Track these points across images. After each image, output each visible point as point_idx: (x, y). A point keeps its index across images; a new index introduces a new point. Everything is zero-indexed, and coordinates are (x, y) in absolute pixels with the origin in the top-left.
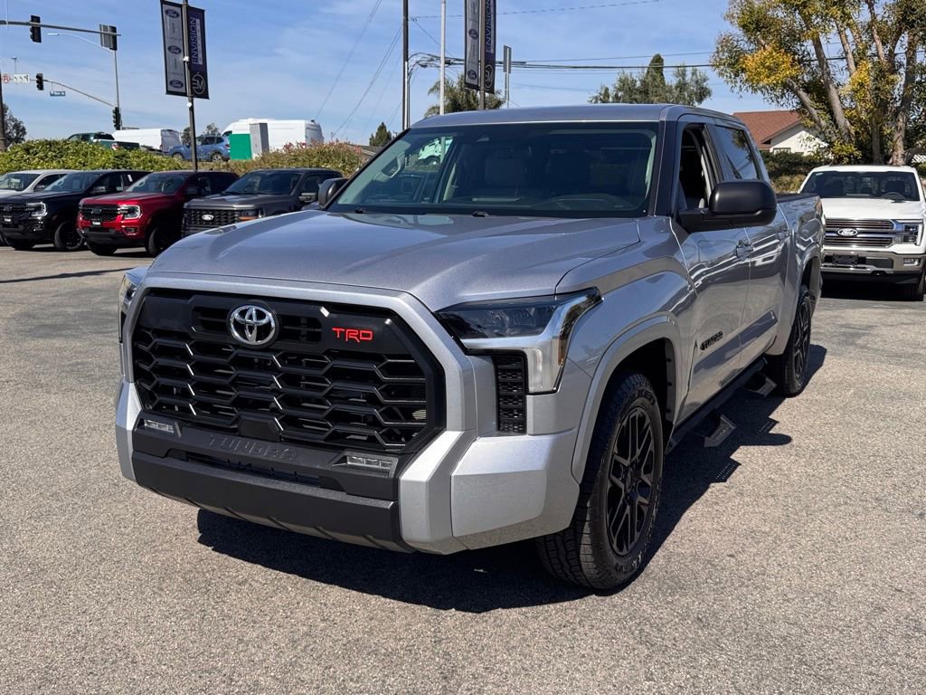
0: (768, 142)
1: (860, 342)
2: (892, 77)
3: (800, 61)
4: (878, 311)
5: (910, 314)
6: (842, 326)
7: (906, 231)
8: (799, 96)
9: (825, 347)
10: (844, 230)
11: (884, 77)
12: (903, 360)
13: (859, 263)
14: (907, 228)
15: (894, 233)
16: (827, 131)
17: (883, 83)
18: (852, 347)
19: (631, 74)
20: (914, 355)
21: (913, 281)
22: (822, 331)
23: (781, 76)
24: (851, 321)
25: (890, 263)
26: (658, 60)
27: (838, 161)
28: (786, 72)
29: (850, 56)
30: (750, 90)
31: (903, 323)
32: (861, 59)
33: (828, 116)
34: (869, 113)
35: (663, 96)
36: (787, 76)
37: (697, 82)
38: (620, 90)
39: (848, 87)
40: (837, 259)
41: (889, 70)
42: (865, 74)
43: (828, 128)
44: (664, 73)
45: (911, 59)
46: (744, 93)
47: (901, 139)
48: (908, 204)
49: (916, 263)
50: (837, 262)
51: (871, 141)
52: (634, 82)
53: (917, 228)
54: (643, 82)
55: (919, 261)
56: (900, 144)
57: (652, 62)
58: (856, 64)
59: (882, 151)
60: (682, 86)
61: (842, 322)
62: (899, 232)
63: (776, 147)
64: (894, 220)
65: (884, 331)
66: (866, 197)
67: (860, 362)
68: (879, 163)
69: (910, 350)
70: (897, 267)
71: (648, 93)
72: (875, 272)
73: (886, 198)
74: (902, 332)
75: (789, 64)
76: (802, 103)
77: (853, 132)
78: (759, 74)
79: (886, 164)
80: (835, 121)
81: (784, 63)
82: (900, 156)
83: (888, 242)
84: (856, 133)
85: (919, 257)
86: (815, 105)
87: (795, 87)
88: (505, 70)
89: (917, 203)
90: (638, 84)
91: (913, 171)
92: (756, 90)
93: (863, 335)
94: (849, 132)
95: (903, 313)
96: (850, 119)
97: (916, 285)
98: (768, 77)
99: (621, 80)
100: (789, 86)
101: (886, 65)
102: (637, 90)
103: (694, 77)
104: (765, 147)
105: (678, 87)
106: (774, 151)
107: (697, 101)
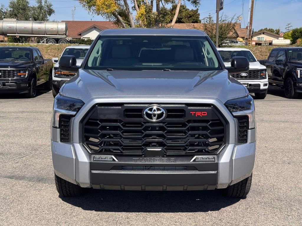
8: (118, 18)
33: (129, 26)
37: (47, 6)
63: (83, 37)
86: (124, 22)
87: (117, 14)
103: (46, 4)
104: (79, 37)
105: (39, 8)
106: (84, 39)
107: (48, 15)
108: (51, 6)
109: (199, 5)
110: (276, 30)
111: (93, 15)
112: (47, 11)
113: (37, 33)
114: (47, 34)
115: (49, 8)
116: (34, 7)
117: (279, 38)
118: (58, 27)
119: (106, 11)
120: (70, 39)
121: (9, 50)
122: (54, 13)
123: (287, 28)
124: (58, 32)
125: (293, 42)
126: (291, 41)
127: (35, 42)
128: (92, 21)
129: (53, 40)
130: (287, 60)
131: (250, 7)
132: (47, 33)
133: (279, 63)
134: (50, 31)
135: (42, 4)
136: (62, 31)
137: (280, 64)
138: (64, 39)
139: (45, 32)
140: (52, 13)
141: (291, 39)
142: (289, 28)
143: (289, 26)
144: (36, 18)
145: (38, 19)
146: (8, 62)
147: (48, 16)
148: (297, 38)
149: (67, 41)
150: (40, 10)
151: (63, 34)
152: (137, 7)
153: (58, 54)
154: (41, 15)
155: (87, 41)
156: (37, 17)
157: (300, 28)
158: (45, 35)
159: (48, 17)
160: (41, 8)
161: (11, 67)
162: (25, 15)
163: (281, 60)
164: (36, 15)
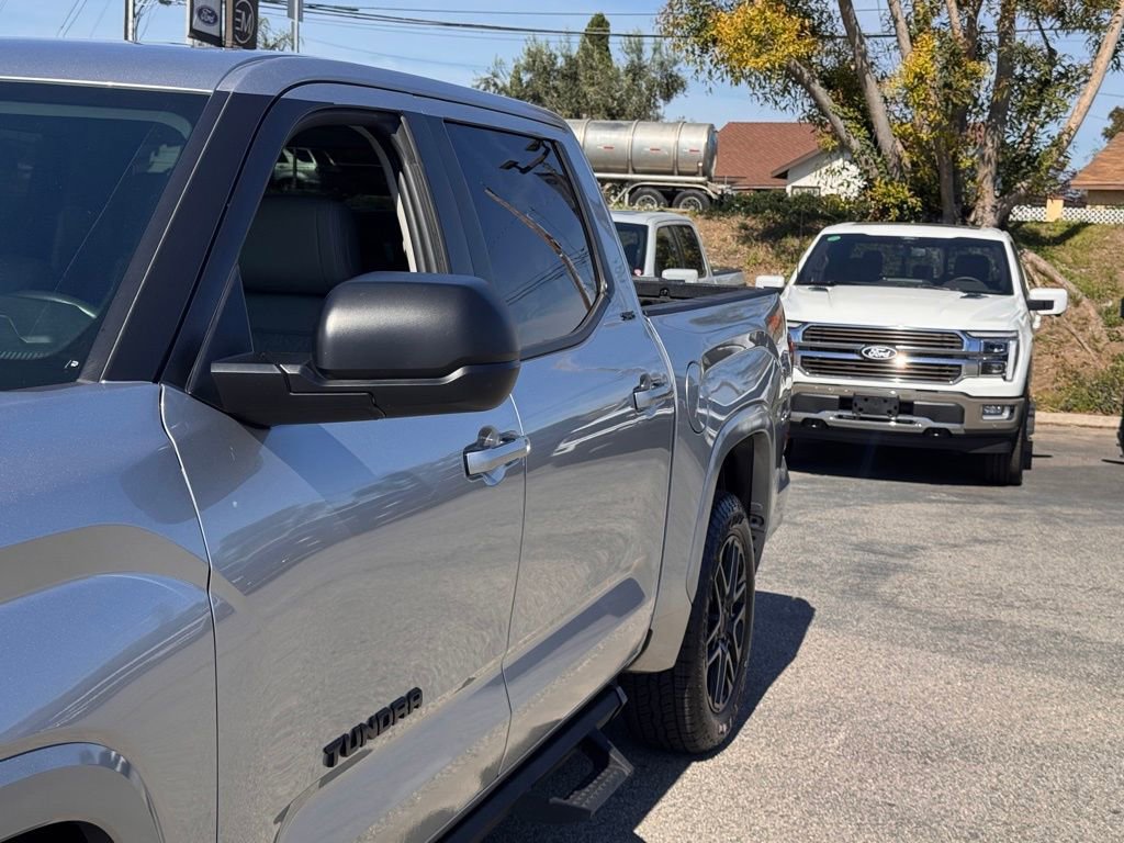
0: (784, 176)
1: (886, 589)
2: (972, 65)
3: (814, 31)
4: (933, 509)
5: (992, 516)
6: (860, 547)
7: (986, 352)
8: (813, 95)
9: (813, 602)
10: (873, 348)
11: (959, 64)
12: (963, 638)
13: (901, 412)
14: (989, 347)
15: (965, 357)
16: (863, 158)
17: (958, 75)
18: (866, 604)
19: (548, 43)
20: (989, 625)
21: (1001, 448)
22: (816, 560)
23: (779, 54)
24: (879, 535)
25: (957, 413)
26: (600, 22)
27: (882, 215)
28: (788, 48)
29: (902, 24)
30: (728, 79)
31: (976, 540)
32: (921, 30)
33: (864, 132)
34: (933, 130)
35: (606, 85)
36: (790, 55)
37: (662, 64)
38: (528, 69)
39: (900, 82)
40: (861, 404)
41: (968, 54)
42: (926, 59)
43: (863, 153)
44: (610, 46)
45: (1006, 34)
46: (716, 84)
47: (990, 178)
48: (992, 302)
49: (1006, 414)
50: (861, 410)
51: (938, 180)
52: (552, 58)
53: (1006, 347)
54: (570, 61)
55: (1012, 411)
56: (988, 186)
57: (592, 24)
58: (913, 39)
59: (957, 200)
60: (636, 71)
61: (862, 536)
62: (974, 355)
63: (794, 184)
64: (964, 332)
65: (938, 560)
66: (916, 286)
67: (874, 645)
68: (953, 223)
69: (981, 612)
70: (973, 422)
71: (576, 79)
72: (929, 431)
73: (953, 289)
74: (973, 562)
75: (794, 35)
76: (818, 105)
77: (906, 161)
78: (740, 49)
79: (964, 223)
80: (876, 142)
81: (784, 30)
82: (988, 209)
83: (952, 374)
84: (914, 164)
85: (1011, 402)
86: (842, 111)
87: (806, 75)
88: (291, 15)
89: (1006, 299)
90: (561, 62)
91: (1003, 237)
92: (737, 81)
93: (896, 569)
94: (900, 159)
95: (980, 515)
96: (903, 137)
97: (1009, 456)
98: (758, 57)
99: (530, 54)
100: (794, 74)
101: (962, 44)
102: (558, 71)
103: (657, 56)
104: (777, 184)
105: (629, 71)
107: (662, 97)
108: (675, 63)
112: (660, 85)
113: (602, 166)
114: (635, 172)
115: (666, 70)
118: (677, 143)
120: (719, 193)
122: (685, 89)
124: (676, 163)
129: (654, 195)
132: (637, 168)
134: (646, 158)
135: (644, 59)
136: (691, 160)
138: (697, 192)
139: (630, 164)
140: (676, 91)
144: (614, 111)
145: (623, 114)
147: (661, 102)
149: (705, 198)
150: (634, 80)
151: (696, 170)
154: (635, 98)
156: (619, 105)
158: (627, 172)
159: (659, 107)
162: (571, 98)
164: (614, 99)
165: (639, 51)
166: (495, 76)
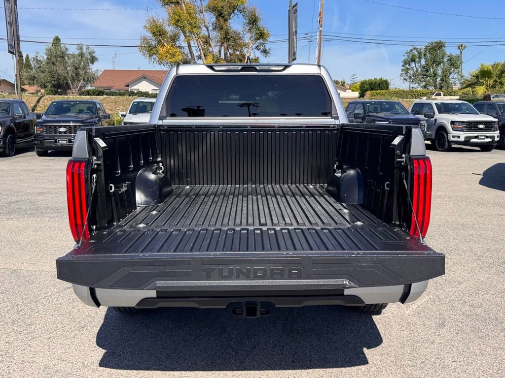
0: (128, 86)
26: (57, 39)
29: (202, 51)
57: (54, 40)
63: (131, 88)
78: (166, 56)
104: (126, 88)
105: (80, 55)
106: (133, 90)
108: (94, 53)
109: (269, 55)
110: (341, 82)
111: (154, 65)
112: (89, 59)
115: (91, 55)
116: (74, 54)
117: (347, 91)
119: (170, 60)
121: (70, 104)
122: (97, 61)
123: (352, 80)
125: (362, 95)
126: (359, 93)
127: (76, 94)
128: (140, 69)
130: (365, 114)
131: (317, 56)
133: (358, 116)
135: (84, 51)
137: (358, 118)
140: (95, 61)
141: (359, 91)
142: (354, 80)
143: (355, 77)
146: (71, 117)
147: (90, 64)
148: (366, 91)
150: (81, 58)
152: (203, 56)
153: (116, 108)
154: (83, 63)
155: (137, 93)
157: (369, 80)
160: (82, 55)
161: (74, 122)
163: (359, 114)
165: (81, 49)
166: (37, 56)
